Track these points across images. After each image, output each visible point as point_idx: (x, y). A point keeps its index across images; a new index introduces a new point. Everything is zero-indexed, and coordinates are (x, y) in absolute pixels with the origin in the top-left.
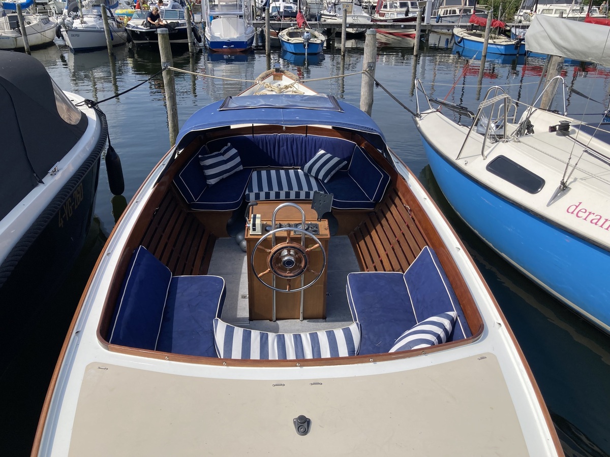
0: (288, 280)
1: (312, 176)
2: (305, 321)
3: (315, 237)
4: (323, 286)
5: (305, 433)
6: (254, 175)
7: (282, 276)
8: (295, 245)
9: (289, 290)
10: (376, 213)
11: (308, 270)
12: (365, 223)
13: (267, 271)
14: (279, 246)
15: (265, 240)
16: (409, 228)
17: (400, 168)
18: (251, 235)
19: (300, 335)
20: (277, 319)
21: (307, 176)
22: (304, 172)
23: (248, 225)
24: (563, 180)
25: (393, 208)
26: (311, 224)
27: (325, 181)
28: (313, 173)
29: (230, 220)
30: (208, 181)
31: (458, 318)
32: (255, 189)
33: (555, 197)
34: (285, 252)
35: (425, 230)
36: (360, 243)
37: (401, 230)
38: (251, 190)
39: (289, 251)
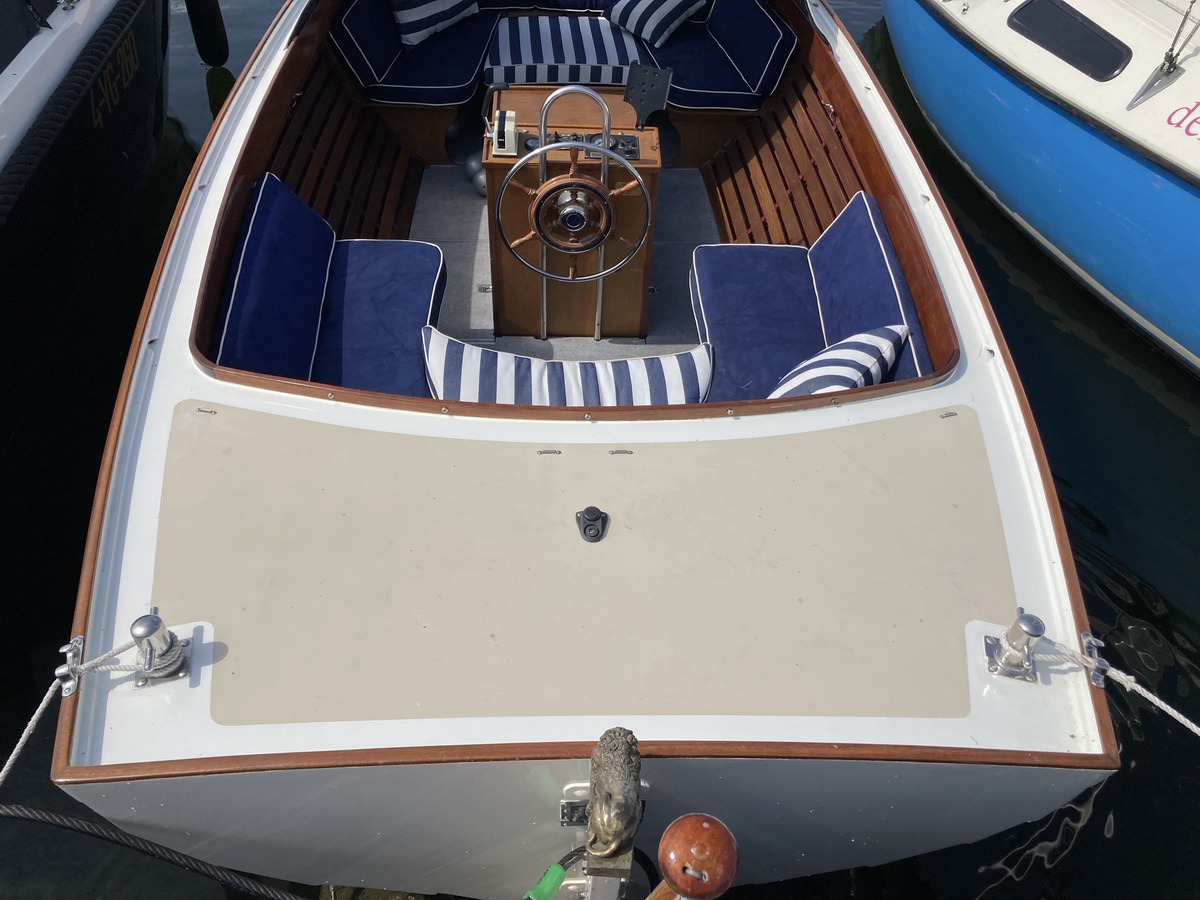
0: (571, 255)
1: (628, 32)
2: (605, 341)
3: (630, 166)
4: (642, 271)
5: (597, 537)
6: (504, 25)
7: (558, 246)
8: (586, 180)
9: (573, 278)
10: (760, 119)
11: (612, 237)
12: (737, 142)
13: (529, 236)
14: (554, 182)
15: (525, 168)
16: (827, 152)
17: (821, 19)
18: (494, 156)
19: (593, 365)
20: (550, 335)
21: (617, 31)
22: (611, 23)
23: (488, 135)
24: (1172, 50)
25: (798, 111)
26: (622, 137)
27: (657, 45)
28: (631, 24)
29: (452, 128)
30: (403, 36)
31: (910, 337)
32: (506, 60)
33: (1149, 89)
34: (566, 197)
35: (862, 158)
36: (723, 185)
37: (811, 158)
38: (496, 61)
39: (574, 195)
